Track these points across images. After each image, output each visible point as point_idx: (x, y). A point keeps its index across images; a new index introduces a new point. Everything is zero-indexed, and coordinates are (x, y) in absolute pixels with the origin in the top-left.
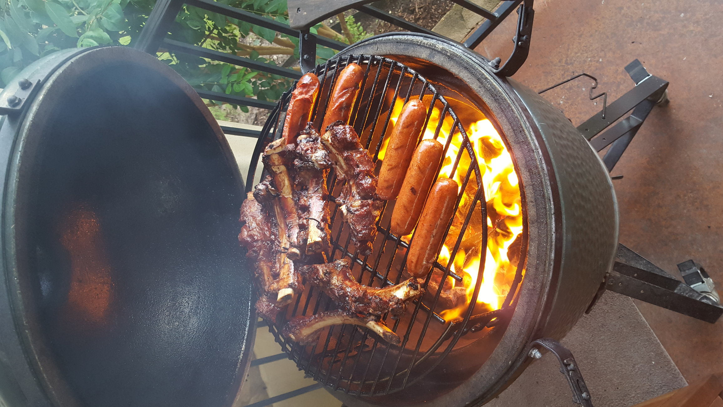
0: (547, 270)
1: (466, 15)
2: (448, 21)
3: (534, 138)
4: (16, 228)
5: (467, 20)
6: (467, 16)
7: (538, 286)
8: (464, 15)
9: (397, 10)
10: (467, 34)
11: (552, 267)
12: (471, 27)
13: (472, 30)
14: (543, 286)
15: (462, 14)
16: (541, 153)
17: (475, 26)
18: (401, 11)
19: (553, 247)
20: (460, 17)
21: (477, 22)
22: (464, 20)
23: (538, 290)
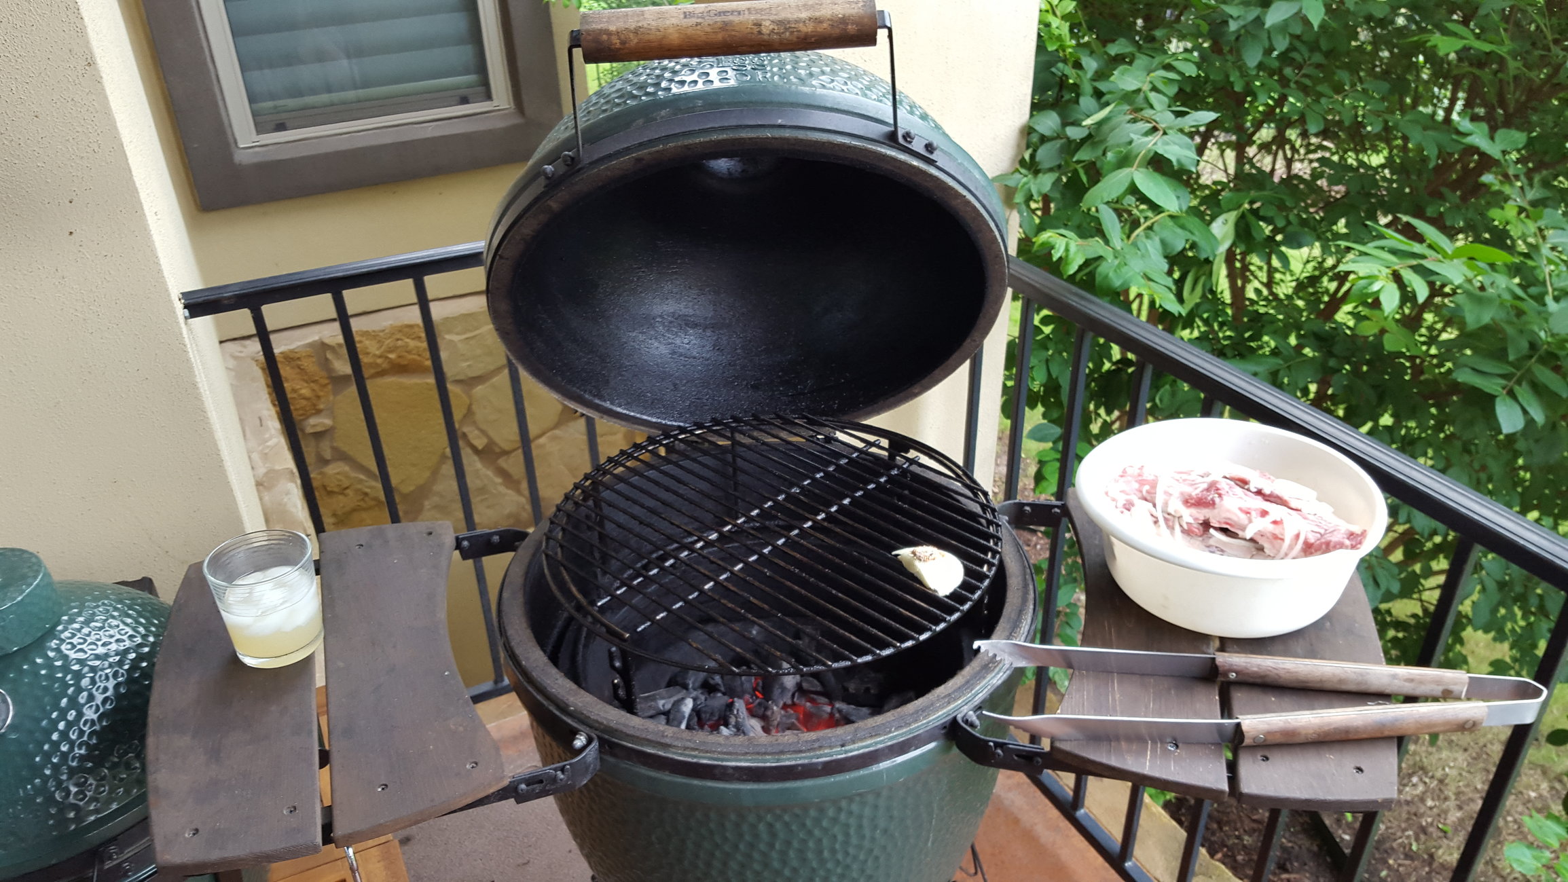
0: (687, 752)
3: (861, 751)
4: (768, 138)
7: (668, 741)
11: (690, 760)
14: (666, 746)
16: (839, 757)
19: (716, 763)
23: (663, 741)
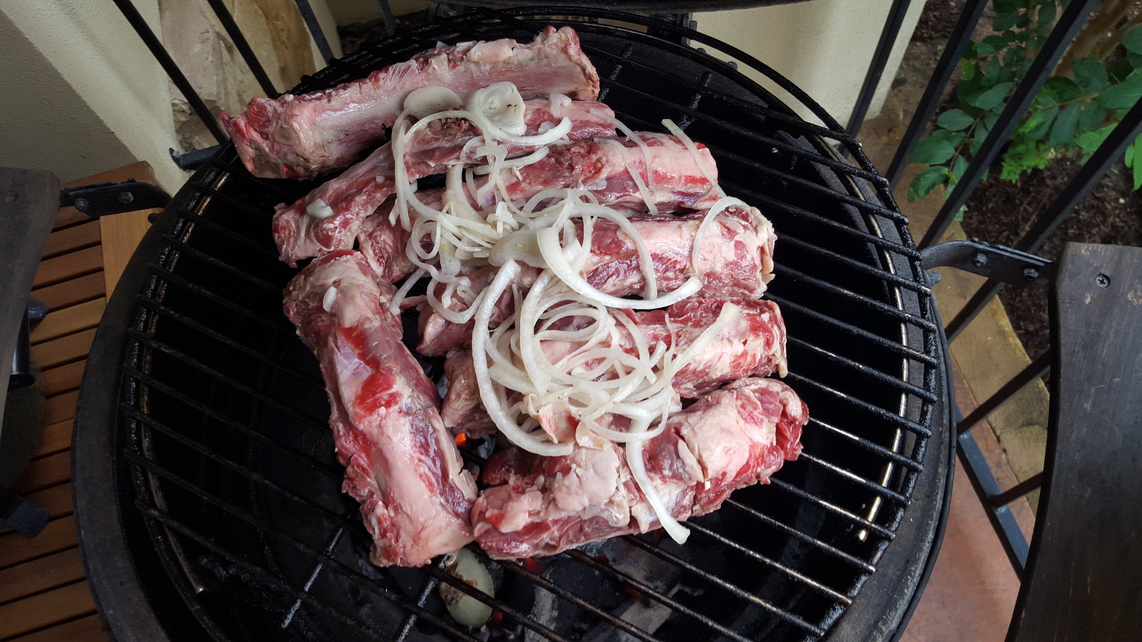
1: (1032, 432)
2: (1033, 395)
5: (1021, 432)
6: (1028, 435)
8: (1032, 428)
9: (1121, 215)
10: (993, 426)
12: (1002, 438)
13: (995, 438)
15: (1036, 426)
17: (1002, 445)
18: (1116, 222)
20: (1032, 420)
21: (1008, 451)
22: (1023, 426)
